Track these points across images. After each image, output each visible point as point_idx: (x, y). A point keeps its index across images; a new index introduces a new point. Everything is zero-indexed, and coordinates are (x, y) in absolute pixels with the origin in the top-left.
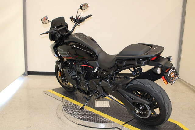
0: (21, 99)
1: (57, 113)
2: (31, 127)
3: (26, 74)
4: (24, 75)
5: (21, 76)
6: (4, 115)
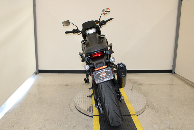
0: (35, 95)
1: (70, 107)
2: (48, 120)
3: (38, 72)
4: (36, 73)
5: (33, 74)
6: (23, 109)
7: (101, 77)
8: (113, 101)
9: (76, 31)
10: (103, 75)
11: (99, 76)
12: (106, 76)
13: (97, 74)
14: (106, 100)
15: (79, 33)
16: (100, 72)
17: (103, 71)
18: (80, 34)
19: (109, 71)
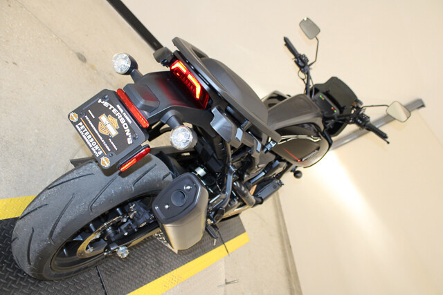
7: (96, 122)
8: (62, 213)
9: (302, 63)
10: (109, 127)
11: (98, 114)
12: (106, 137)
13: (106, 104)
14: (59, 187)
15: (303, 76)
16: (114, 111)
17: (123, 121)
18: (303, 80)
19: (130, 141)
